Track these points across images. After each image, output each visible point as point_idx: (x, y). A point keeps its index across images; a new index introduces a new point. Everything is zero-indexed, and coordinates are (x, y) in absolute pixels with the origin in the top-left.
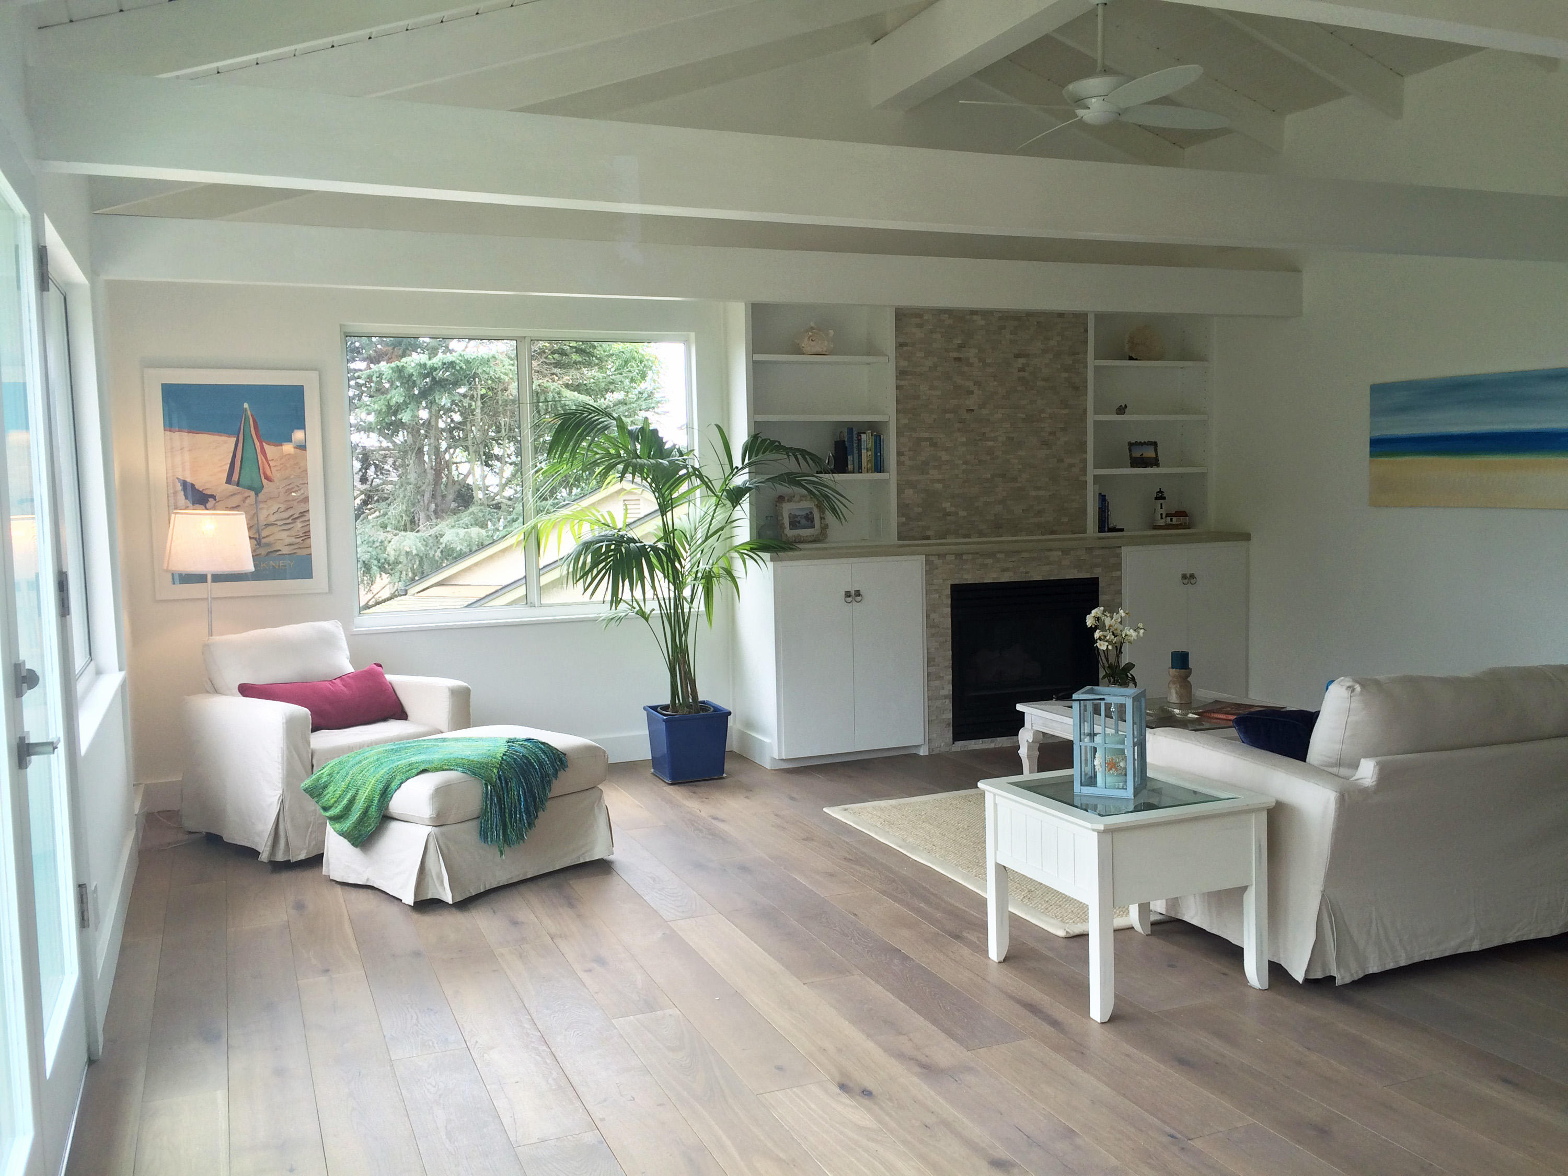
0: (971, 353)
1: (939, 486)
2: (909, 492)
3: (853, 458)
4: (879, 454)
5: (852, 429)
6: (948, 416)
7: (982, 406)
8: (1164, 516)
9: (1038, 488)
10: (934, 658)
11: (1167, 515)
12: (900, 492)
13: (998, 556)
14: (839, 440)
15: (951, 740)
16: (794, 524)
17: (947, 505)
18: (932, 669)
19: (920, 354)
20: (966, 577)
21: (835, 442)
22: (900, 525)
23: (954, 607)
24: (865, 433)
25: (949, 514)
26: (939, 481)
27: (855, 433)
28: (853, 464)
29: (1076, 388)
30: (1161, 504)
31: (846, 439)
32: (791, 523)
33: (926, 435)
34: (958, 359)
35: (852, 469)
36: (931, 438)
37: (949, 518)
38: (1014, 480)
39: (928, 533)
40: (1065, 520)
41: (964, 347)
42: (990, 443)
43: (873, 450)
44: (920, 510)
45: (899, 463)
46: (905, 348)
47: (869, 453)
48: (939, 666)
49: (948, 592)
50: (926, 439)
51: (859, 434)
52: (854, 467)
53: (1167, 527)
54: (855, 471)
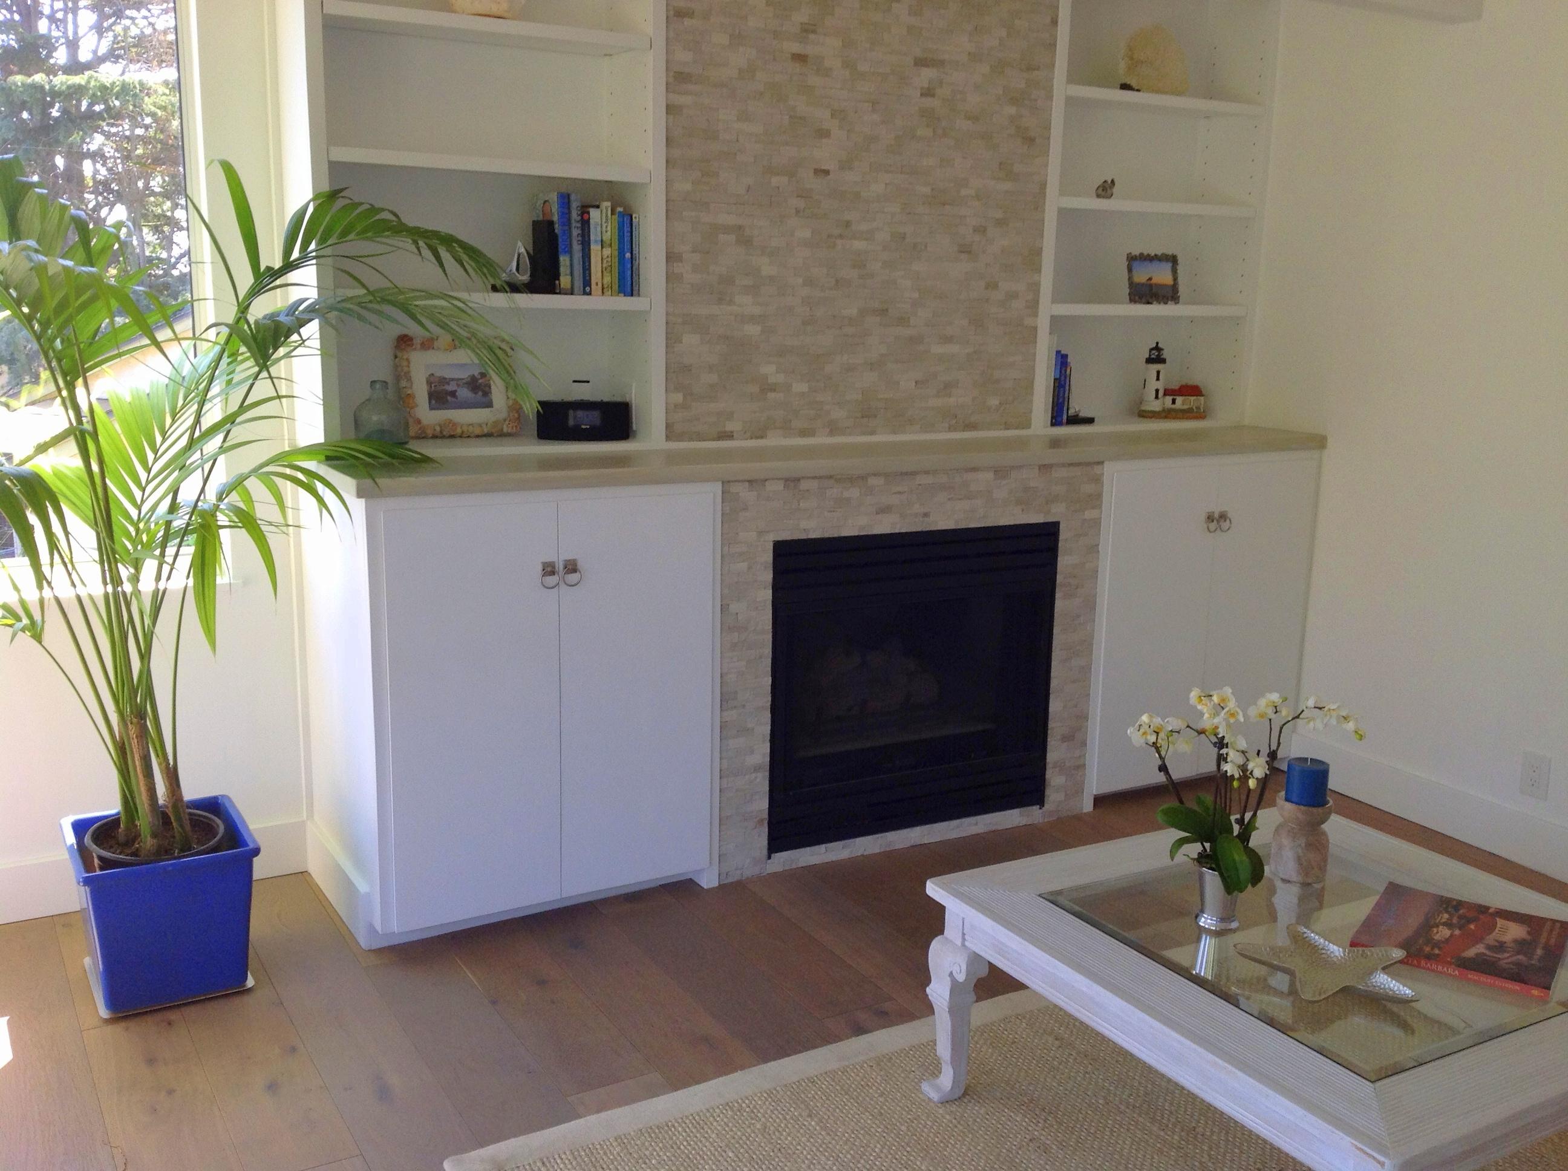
0: (827, 48)
1: (753, 330)
2: (691, 340)
3: (571, 260)
4: (628, 255)
5: (569, 196)
6: (775, 181)
7: (846, 165)
8: (1161, 394)
9: (949, 340)
10: (736, 693)
11: (1167, 393)
12: (672, 339)
13: (872, 481)
14: (541, 218)
15: (765, 852)
16: (440, 396)
17: (769, 370)
18: (732, 715)
19: (720, 39)
20: (804, 524)
21: (534, 221)
22: (671, 409)
23: (777, 587)
24: (598, 207)
25: (773, 388)
26: (752, 319)
27: (575, 205)
28: (572, 274)
29: (1030, 141)
30: (1158, 373)
31: (555, 218)
32: (431, 395)
33: (731, 220)
34: (800, 58)
35: (569, 286)
36: (740, 227)
37: (771, 396)
38: (903, 321)
39: (730, 426)
40: (994, 402)
41: (814, 32)
42: (858, 245)
43: (615, 246)
44: (714, 378)
45: (671, 278)
46: (687, 22)
47: (607, 252)
48: (744, 706)
49: (768, 557)
50: (726, 229)
51: (584, 210)
52: (572, 282)
53: (1167, 414)
54: (576, 290)
